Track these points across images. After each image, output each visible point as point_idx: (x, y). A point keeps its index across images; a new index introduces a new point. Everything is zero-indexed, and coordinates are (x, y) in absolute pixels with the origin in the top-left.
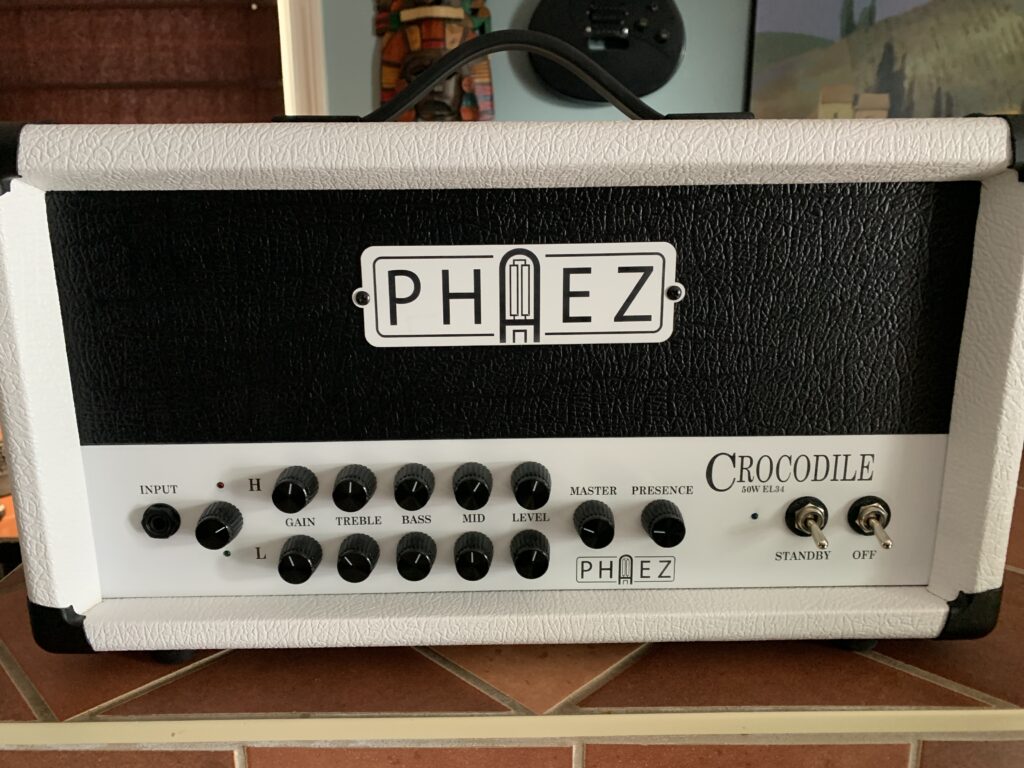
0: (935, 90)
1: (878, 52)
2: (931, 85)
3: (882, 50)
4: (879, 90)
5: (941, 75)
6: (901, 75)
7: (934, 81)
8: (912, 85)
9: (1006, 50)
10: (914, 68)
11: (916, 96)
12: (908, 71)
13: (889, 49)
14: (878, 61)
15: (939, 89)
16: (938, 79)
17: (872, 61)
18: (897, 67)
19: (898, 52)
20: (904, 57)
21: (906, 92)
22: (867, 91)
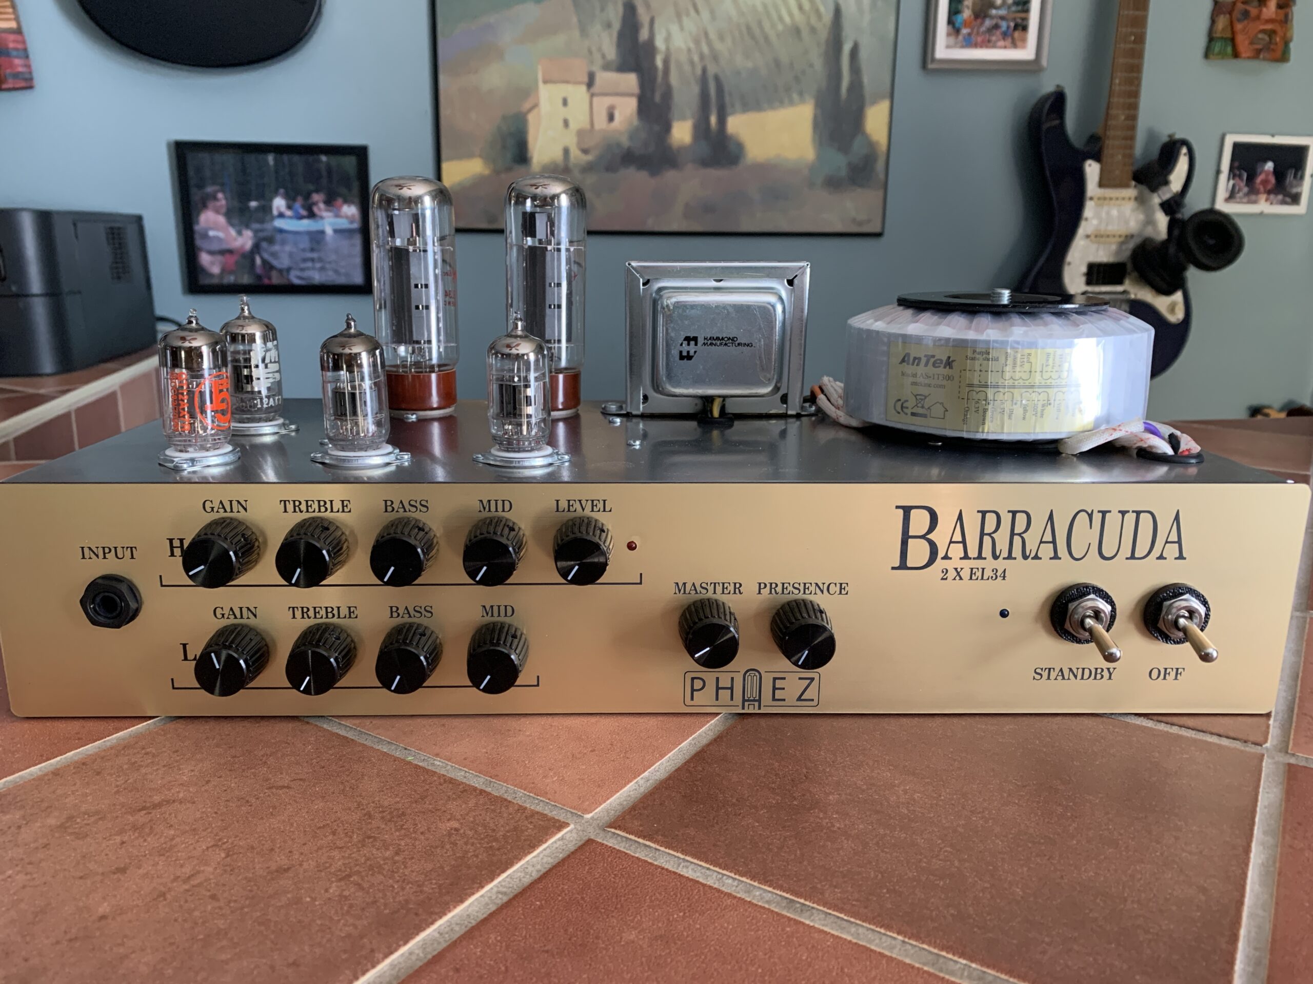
0: (699, 72)
1: (615, 13)
2: (692, 63)
3: (621, 9)
4: (622, 68)
5: (706, 50)
6: (650, 48)
7: (696, 58)
8: (666, 62)
9: (787, 19)
10: (668, 39)
11: (674, 80)
12: (660, 43)
13: (630, 11)
14: (617, 25)
15: (704, 70)
16: (702, 57)
17: (609, 25)
18: (644, 35)
19: (643, 15)
20: (652, 22)
21: (660, 74)
22: (607, 67)
